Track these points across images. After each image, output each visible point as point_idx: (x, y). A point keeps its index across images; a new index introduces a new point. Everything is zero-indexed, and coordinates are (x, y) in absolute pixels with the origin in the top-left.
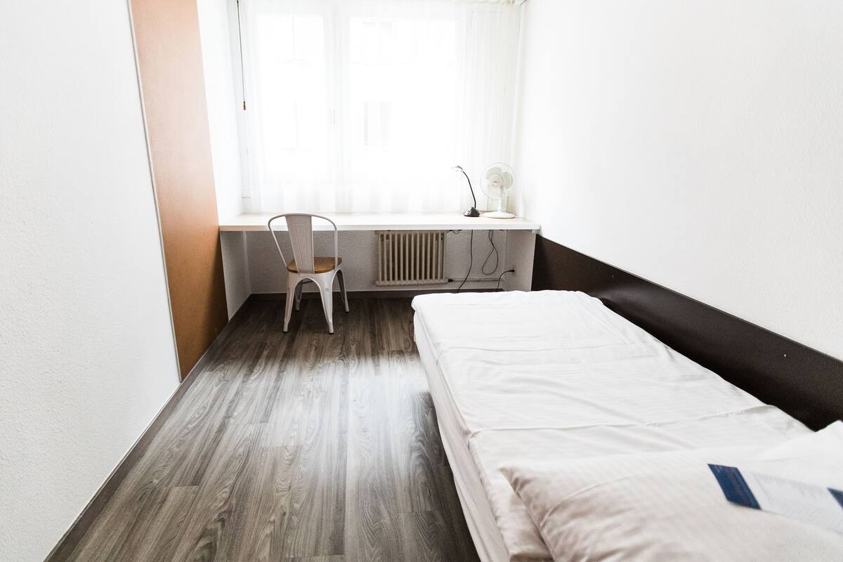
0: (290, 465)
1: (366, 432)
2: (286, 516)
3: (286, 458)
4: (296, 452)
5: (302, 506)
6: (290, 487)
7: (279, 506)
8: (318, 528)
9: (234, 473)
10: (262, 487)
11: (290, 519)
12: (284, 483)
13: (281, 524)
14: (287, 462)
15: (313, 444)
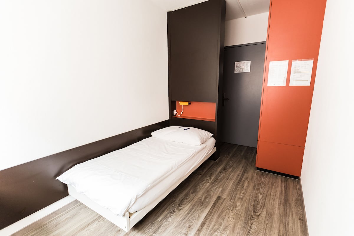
0: (227, 226)
1: (190, 226)
2: (231, 209)
3: (228, 230)
4: (223, 231)
5: (226, 210)
6: (229, 217)
7: (233, 213)
8: (223, 203)
9: (251, 234)
10: (239, 222)
11: (230, 208)
12: (231, 220)
13: (233, 208)
14: (228, 228)
15: (215, 232)
